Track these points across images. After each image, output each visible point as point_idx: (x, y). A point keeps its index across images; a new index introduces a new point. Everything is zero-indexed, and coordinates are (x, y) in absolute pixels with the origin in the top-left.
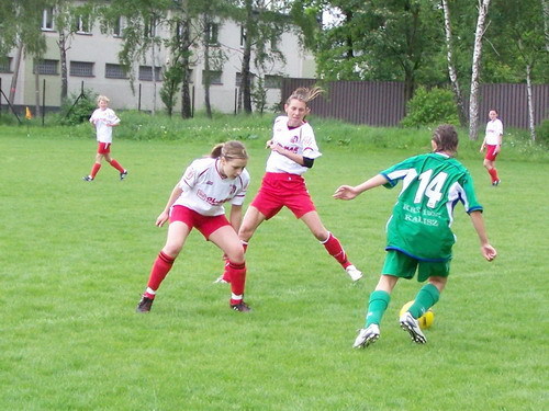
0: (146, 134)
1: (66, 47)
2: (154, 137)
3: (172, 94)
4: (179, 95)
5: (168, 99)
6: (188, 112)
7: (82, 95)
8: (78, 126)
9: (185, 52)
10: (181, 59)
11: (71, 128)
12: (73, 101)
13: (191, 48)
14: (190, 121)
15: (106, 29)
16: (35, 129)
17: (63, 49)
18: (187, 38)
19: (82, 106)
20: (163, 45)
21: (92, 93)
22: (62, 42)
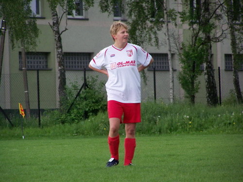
0: (166, 125)
1: (61, 29)
2: (176, 129)
3: (193, 78)
4: (202, 80)
5: (189, 85)
6: (214, 98)
7: (85, 85)
8: (82, 123)
9: (206, 26)
10: (202, 35)
11: (74, 125)
12: (75, 93)
13: (212, 21)
14: (219, 108)
15: (107, 6)
16: (31, 130)
17: (58, 32)
18: (207, 10)
19: (85, 98)
20: (179, 20)
21: (98, 82)
22: (57, 24)
